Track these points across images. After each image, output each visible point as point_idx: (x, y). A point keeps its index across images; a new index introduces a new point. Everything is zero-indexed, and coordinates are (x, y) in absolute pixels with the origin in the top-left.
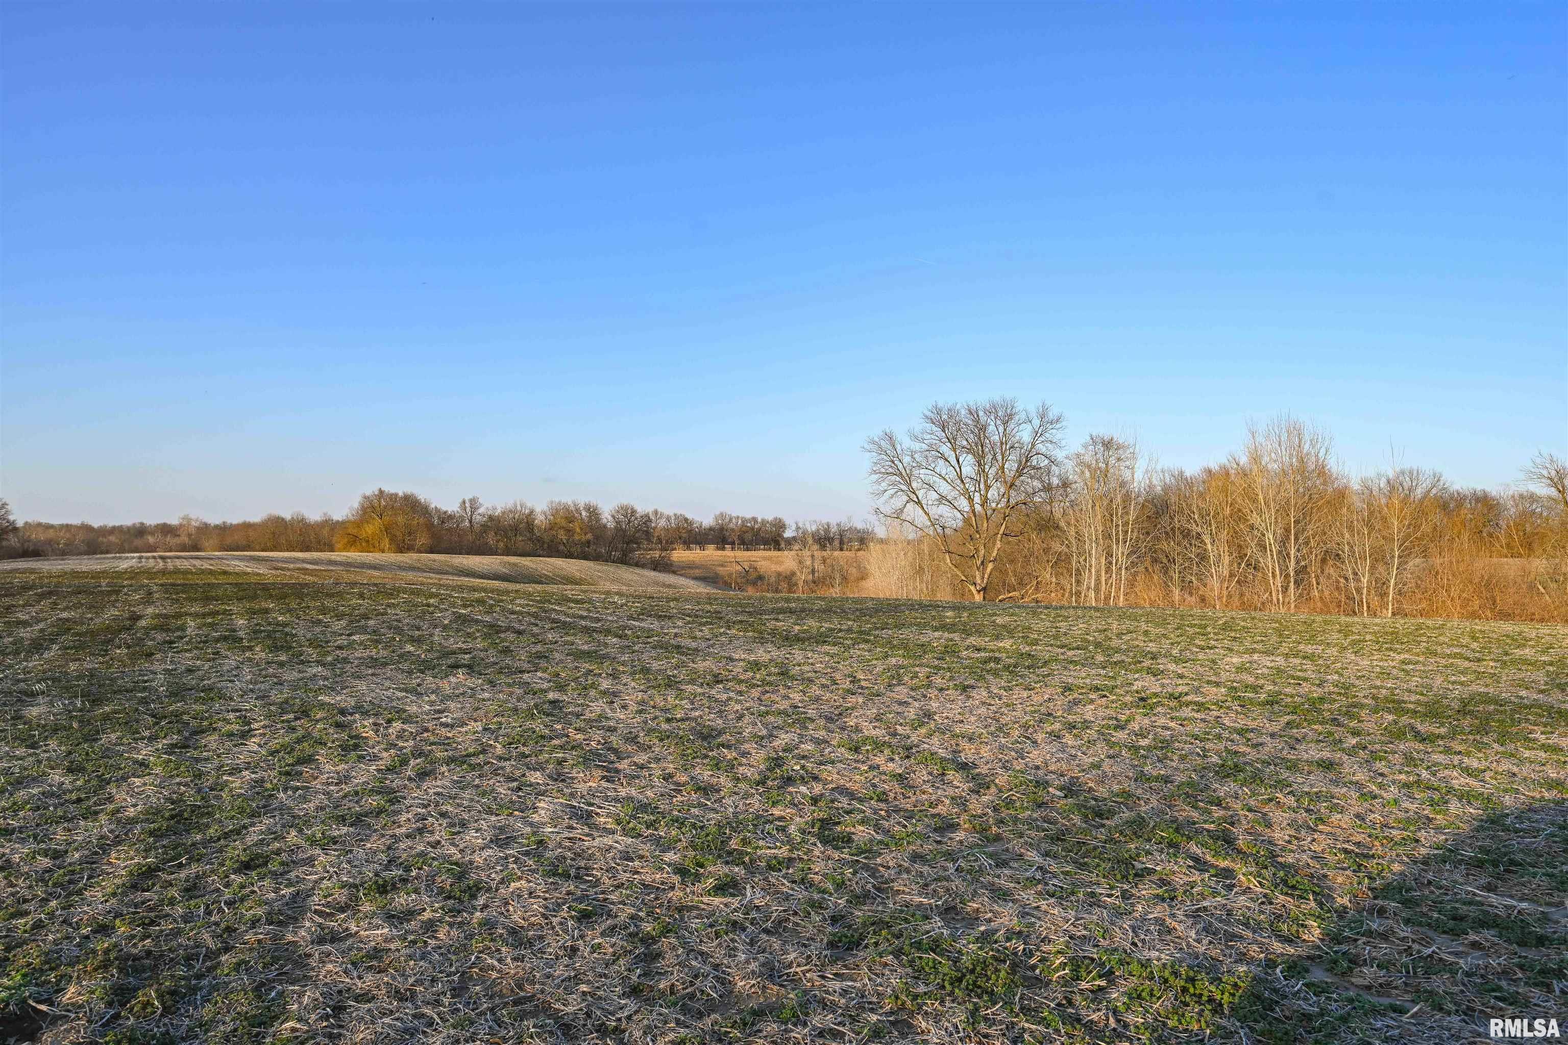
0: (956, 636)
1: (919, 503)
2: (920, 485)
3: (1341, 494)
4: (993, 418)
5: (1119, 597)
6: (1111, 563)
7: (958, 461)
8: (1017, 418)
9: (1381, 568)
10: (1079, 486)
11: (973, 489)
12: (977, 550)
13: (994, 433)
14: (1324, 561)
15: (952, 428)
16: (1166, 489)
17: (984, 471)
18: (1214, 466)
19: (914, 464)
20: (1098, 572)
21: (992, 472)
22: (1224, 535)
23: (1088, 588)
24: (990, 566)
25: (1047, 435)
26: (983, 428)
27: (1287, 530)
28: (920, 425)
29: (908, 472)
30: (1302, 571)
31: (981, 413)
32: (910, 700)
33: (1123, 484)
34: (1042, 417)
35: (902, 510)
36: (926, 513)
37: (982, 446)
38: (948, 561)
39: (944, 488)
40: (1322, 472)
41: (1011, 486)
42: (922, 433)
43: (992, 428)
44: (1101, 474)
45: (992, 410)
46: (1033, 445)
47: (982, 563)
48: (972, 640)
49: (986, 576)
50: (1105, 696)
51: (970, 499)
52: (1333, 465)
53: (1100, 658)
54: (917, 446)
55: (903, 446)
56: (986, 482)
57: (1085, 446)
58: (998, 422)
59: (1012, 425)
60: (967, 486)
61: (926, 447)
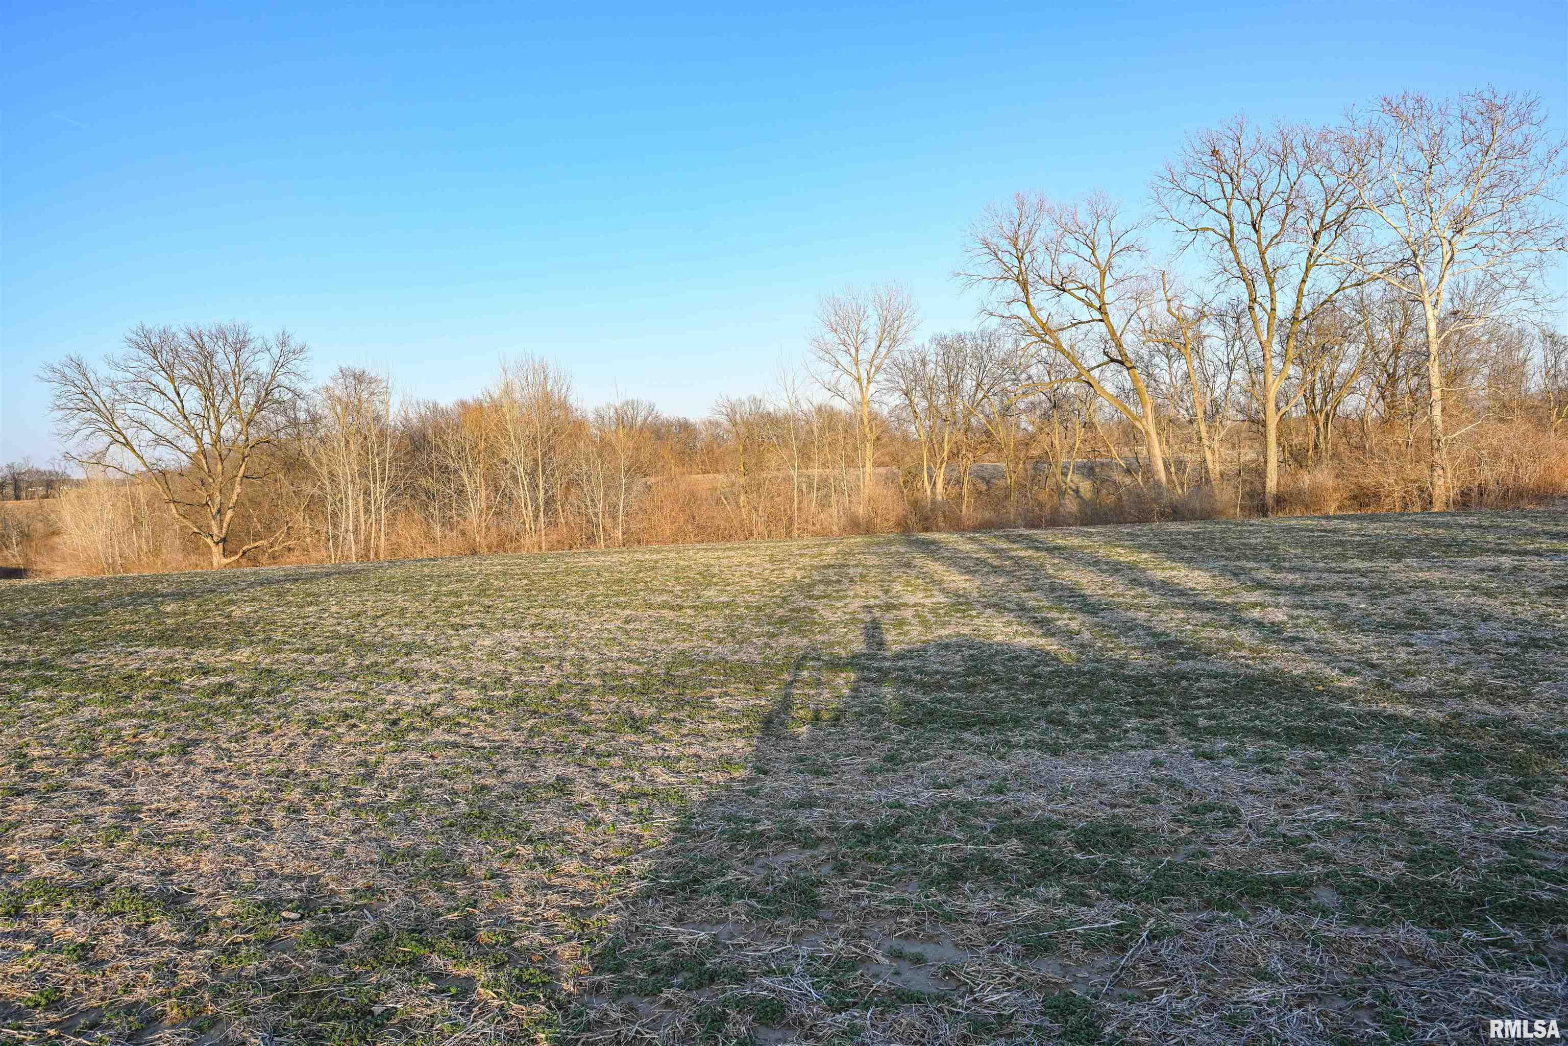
0: (178, 652)
1: (127, 444)
2: (128, 423)
3: (579, 426)
4: (220, 344)
5: (379, 538)
6: (369, 503)
7: (178, 394)
8: (252, 345)
9: (612, 493)
10: (330, 419)
11: (201, 426)
12: (211, 497)
13: (223, 362)
14: (568, 488)
15: (166, 356)
16: (422, 419)
17: (213, 405)
18: (469, 398)
19: (117, 397)
20: (356, 512)
21: (224, 408)
22: (480, 470)
23: (347, 531)
24: (230, 513)
25: (289, 366)
26: (210, 356)
27: (535, 461)
28: (120, 350)
29: (108, 406)
30: (550, 501)
31: (206, 339)
32: (107, 788)
33: (377, 419)
34: (283, 345)
35: (104, 453)
36: (138, 456)
37: (209, 377)
38: (174, 511)
39: (163, 426)
40: (564, 406)
41: (248, 424)
42: (126, 360)
43: (220, 356)
44: (354, 408)
45: (221, 335)
46: (273, 377)
47: (219, 511)
48: (199, 656)
49: (225, 525)
50: (354, 726)
51: (198, 439)
52: (572, 400)
53: (351, 662)
54: (119, 375)
55: (99, 374)
56: (217, 418)
57: (335, 379)
58: (228, 349)
59: (244, 355)
60: (192, 423)
61: (133, 377)
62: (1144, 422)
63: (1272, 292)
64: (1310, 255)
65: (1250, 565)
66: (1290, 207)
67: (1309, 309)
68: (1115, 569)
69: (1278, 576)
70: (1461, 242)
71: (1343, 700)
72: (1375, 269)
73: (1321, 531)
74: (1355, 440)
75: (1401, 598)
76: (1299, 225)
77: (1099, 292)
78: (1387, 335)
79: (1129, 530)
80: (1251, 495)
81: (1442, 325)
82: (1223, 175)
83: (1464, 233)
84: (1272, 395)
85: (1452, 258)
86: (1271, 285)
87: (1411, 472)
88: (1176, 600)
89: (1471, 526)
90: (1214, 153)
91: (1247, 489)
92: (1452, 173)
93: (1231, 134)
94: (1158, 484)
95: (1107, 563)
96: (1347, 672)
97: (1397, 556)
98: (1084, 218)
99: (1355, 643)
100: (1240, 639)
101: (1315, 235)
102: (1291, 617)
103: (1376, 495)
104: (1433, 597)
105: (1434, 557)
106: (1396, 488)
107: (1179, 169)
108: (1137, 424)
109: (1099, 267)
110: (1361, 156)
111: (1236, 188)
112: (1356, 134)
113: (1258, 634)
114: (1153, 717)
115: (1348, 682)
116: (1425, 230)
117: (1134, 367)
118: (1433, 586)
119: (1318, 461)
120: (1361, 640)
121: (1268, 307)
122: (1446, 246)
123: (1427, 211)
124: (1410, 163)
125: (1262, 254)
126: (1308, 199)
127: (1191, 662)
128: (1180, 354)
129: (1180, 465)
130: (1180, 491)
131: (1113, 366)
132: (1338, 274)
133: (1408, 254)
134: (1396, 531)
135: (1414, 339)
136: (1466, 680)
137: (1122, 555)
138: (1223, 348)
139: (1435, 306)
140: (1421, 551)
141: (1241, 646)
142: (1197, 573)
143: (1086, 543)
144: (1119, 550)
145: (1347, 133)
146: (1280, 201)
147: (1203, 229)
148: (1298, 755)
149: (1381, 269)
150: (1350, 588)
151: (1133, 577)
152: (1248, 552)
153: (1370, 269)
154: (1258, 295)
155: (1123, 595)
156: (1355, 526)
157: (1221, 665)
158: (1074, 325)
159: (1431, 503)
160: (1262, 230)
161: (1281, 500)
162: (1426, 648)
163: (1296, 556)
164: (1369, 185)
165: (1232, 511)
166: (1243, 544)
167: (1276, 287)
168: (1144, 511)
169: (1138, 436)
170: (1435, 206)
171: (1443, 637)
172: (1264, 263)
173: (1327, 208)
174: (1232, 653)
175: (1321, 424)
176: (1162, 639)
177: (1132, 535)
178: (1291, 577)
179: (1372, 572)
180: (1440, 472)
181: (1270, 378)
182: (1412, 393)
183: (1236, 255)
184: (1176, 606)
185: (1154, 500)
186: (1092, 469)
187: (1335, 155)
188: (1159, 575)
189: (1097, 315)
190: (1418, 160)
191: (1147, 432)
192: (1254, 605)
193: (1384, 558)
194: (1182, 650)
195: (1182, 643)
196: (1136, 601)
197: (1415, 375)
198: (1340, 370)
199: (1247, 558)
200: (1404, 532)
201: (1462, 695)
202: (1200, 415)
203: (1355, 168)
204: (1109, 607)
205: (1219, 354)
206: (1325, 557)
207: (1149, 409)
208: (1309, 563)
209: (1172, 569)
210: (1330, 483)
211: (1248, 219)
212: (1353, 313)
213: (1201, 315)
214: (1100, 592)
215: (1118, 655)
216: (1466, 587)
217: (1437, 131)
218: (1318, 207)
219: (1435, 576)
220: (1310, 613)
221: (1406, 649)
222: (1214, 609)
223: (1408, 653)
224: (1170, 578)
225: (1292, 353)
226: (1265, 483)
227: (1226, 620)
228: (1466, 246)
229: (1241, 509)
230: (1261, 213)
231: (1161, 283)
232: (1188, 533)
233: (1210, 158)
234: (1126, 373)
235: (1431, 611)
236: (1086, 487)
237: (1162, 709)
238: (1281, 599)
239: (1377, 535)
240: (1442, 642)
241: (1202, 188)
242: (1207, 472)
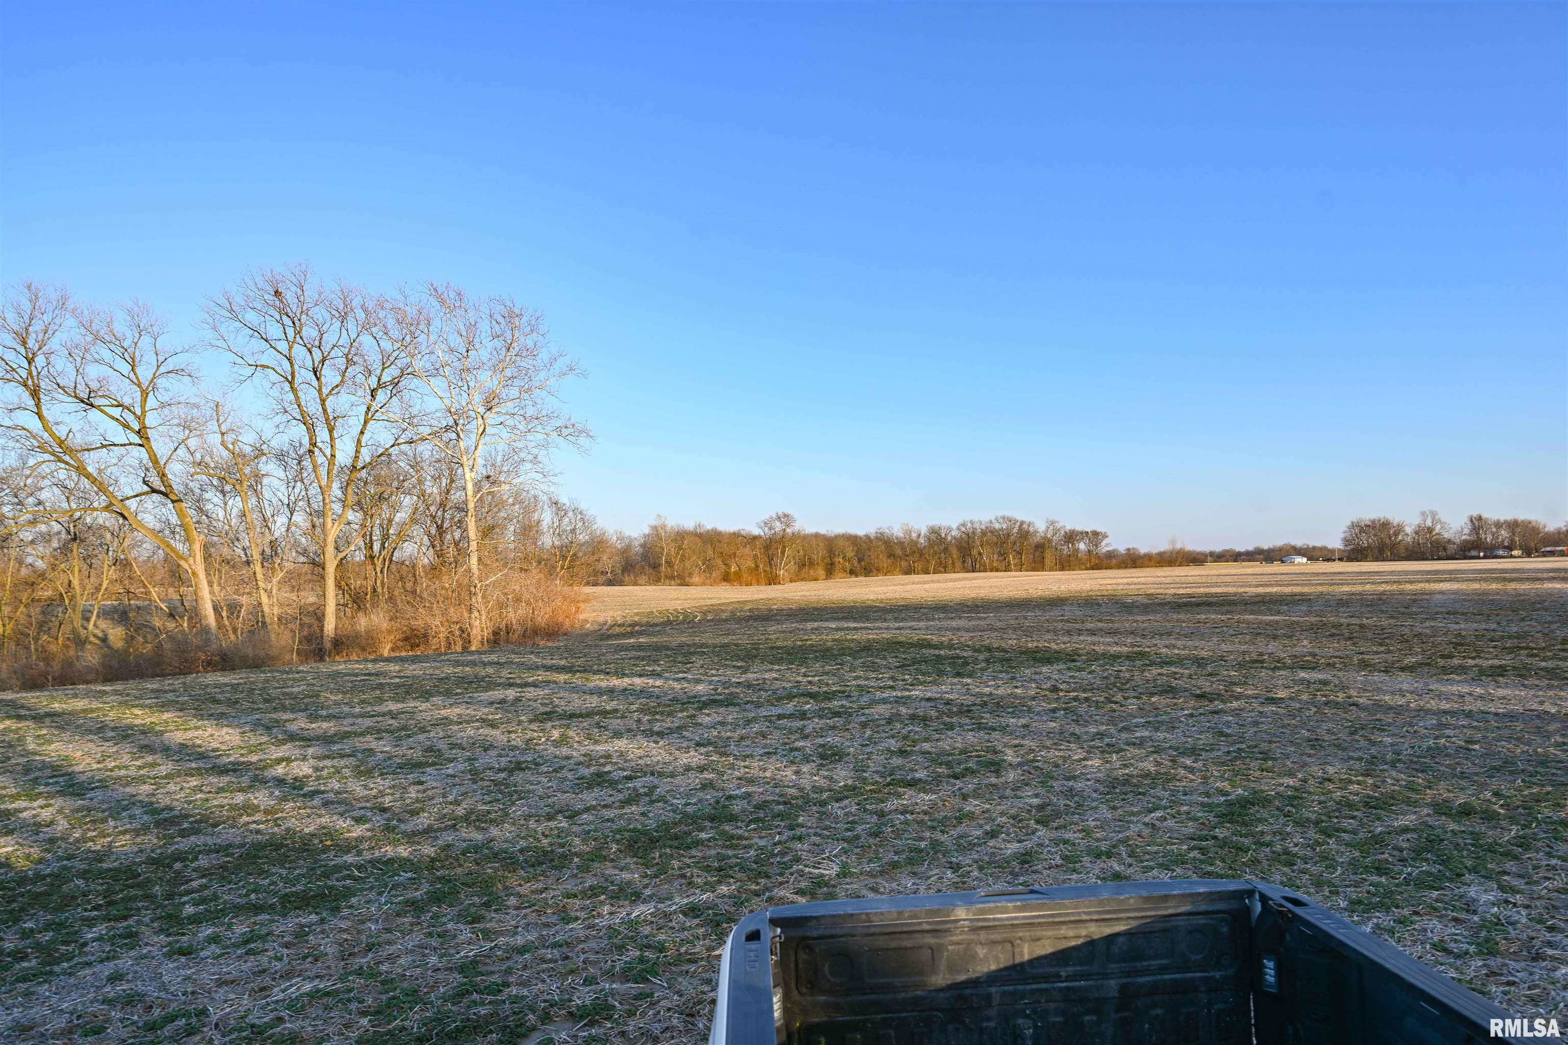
62: (191, 560)
63: (332, 438)
64: (369, 409)
65: (285, 716)
66: (350, 362)
67: (368, 460)
68: (124, 734)
69: (313, 725)
70: (491, 418)
71: (348, 852)
72: (425, 431)
73: (366, 675)
74: (409, 585)
75: (421, 737)
76: (357, 380)
77: (139, 412)
78: (435, 491)
79: (155, 686)
80: (309, 639)
81: (478, 486)
82: (284, 317)
83: (493, 411)
84: (331, 539)
85: (484, 431)
86: (331, 431)
87: (453, 614)
88: (194, 765)
89: (490, 663)
90: (277, 293)
91: (305, 633)
92: (485, 360)
93: (293, 279)
94: (206, 630)
95: (114, 729)
96: (359, 820)
97: (426, 695)
98: (122, 327)
99: (372, 789)
100: (255, 802)
101: (372, 391)
102: (316, 769)
103: (425, 636)
104: (449, 733)
105: (457, 694)
106: (442, 629)
107: (239, 299)
108: (182, 563)
109: (139, 385)
110: (412, 328)
111: (298, 332)
112: (408, 309)
113: (277, 793)
114: (125, 918)
115: (358, 831)
116: (464, 404)
117: (181, 501)
118: (451, 722)
119: (375, 605)
120: (379, 784)
121: (328, 452)
122: (480, 421)
123: (465, 388)
124: (452, 346)
125: (323, 402)
126: (366, 357)
127: (192, 838)
128: (236, 492)
129: (234, 608)
130: (232, 637)
131: (155, 497)
132: (394, 431)
133: (451, 423)
134: (431, 671)
135: (456, 496)
136: (460, 811)
137: (139, 717)
138: (283, 488)
139: (472, 470)
140: (447, 690)
141: (256, 809)
142: (225, 730)
143: (95, 705)
144: (137, 711)
145: (401, 305)
146: (341, 354)
147: (262, 366)
148: (287, 925)
149: (430, 431)
150: (379, 731)
151: (146, 742)
152: (287, 702)
153: (421, 429)
154: (318, 440)
155: (126, 767)
156: (397, 668)
157: (227, 834)
158: (103, 446)
159: (469, 642)
160: (323, 379)
161: (339, 644)
162: (434, 784)
163: (336, 703)
164: (419, 356)
165: (288, 657)
166: (285, 694)
167: (335, 435)
168: (186, 661)
169: (184, 577)
170: (472, 384)
171: (450, 771)
172: (325, 410)
173: (383, 369)
174: (245, 819)
175: (378, 569)
176: (165, 815)
177: (157, 691)
178: (325, 725)
179: (403, 713)
180: (476, 614)
181: (329, 521)
182: (456, 544)
183: (297, 398)
184: (190, 773)
185: (199, 648)
186: (125, 613)
187: (391, 323)
188: (179, 737)
189: (137, 440)
190: (459, 343)
191: (194, 573)
192: (279, 761)
193: (414, 699)
194: (186, 825)
195: (187, 816)
196: (142, 772)
197: (459, 527)
198: (397, 519)
199: (284, 708)
200: (437, 672)
201: (455, 825)
202: (256, 556)
203: (408, 338)
204: (103, 785)
205: (280, 494)
206: (363, 702)
207: (197, 547)
208: (346, 709)
209: (197, 728)
210: (385, 625)
211: (309, 365)
212: (408, 467)
213: (260, 453)
214: (95, 766)
215: (97, 846)
216: (477, 720)
217: (473, 323)
218: (375, 366)
219: (453, 712)
220: (335, 762)
221: (417, 788)
222: (235, 771)
223: (418, 792)
224: (191, 739)
225: (352, 499)
226: (323, 626)
227: (245, 781)
228: (493, 422)
229: (298, 654)
230: (323, 361)
231: (215, 414)
232: (226, 685)
233: (272, 298)
234: (171, 505)
235: (446, 747)
236: (116, 634)
237: (140, 904)
238: (310, 751)
239: (414, 676)
240: (448, 776)
241: (263, 326)
242: (263, 616)
